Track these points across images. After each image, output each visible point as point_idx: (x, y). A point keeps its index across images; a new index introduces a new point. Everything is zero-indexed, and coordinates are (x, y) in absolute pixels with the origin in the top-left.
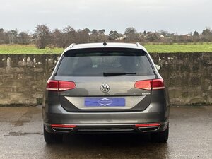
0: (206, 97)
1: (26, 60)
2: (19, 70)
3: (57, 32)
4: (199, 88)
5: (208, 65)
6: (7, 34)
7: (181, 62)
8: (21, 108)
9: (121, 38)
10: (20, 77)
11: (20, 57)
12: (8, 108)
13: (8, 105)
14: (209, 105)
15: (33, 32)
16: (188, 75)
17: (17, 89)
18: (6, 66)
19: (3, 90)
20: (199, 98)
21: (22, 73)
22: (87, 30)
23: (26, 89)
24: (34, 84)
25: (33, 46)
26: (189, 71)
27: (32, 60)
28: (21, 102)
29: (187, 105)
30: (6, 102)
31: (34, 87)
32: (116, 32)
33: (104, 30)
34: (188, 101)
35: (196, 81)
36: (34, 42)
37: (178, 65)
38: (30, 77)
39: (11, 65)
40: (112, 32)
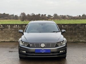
0: (79, 40)
1: (15, 26)
2: (13, 29)
3: (28, 15)
4: (76, 36)
5: (79, 28)
6: (10, 16)
7: (70, 27)
8: (13, 43)
9: (52, 18)
10: (13, 32)
11: (13, 25)
12: (9, 43)
13: (9, 42)
14: (80, 42)
15: (20, 15)
16: (72, 32)
17: (12, 36)
18: (8, 28)
19: (7, 37)
20: (76, 40)
21: (14, 30)
22: (40, 14)
23: (15, 36)
24: (18, 34)
25: (20, 20)
26: (73, 30)
27: (17, 26)
28: (13, 41)
29: (72, 42)
30: (8, 41)
31: (18, 35)
32: (50, 15)
33: (46, 15)
34: (72, 41)
35: (75, 34)
36: (20, 19)
37: (69, 28)
38: (17, 32)
39: (10, 27)
40: (48, 15)
